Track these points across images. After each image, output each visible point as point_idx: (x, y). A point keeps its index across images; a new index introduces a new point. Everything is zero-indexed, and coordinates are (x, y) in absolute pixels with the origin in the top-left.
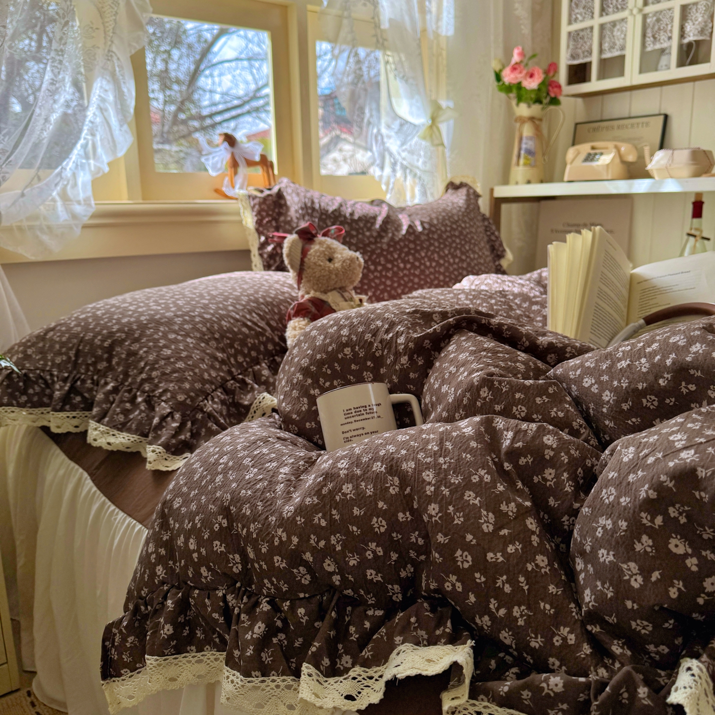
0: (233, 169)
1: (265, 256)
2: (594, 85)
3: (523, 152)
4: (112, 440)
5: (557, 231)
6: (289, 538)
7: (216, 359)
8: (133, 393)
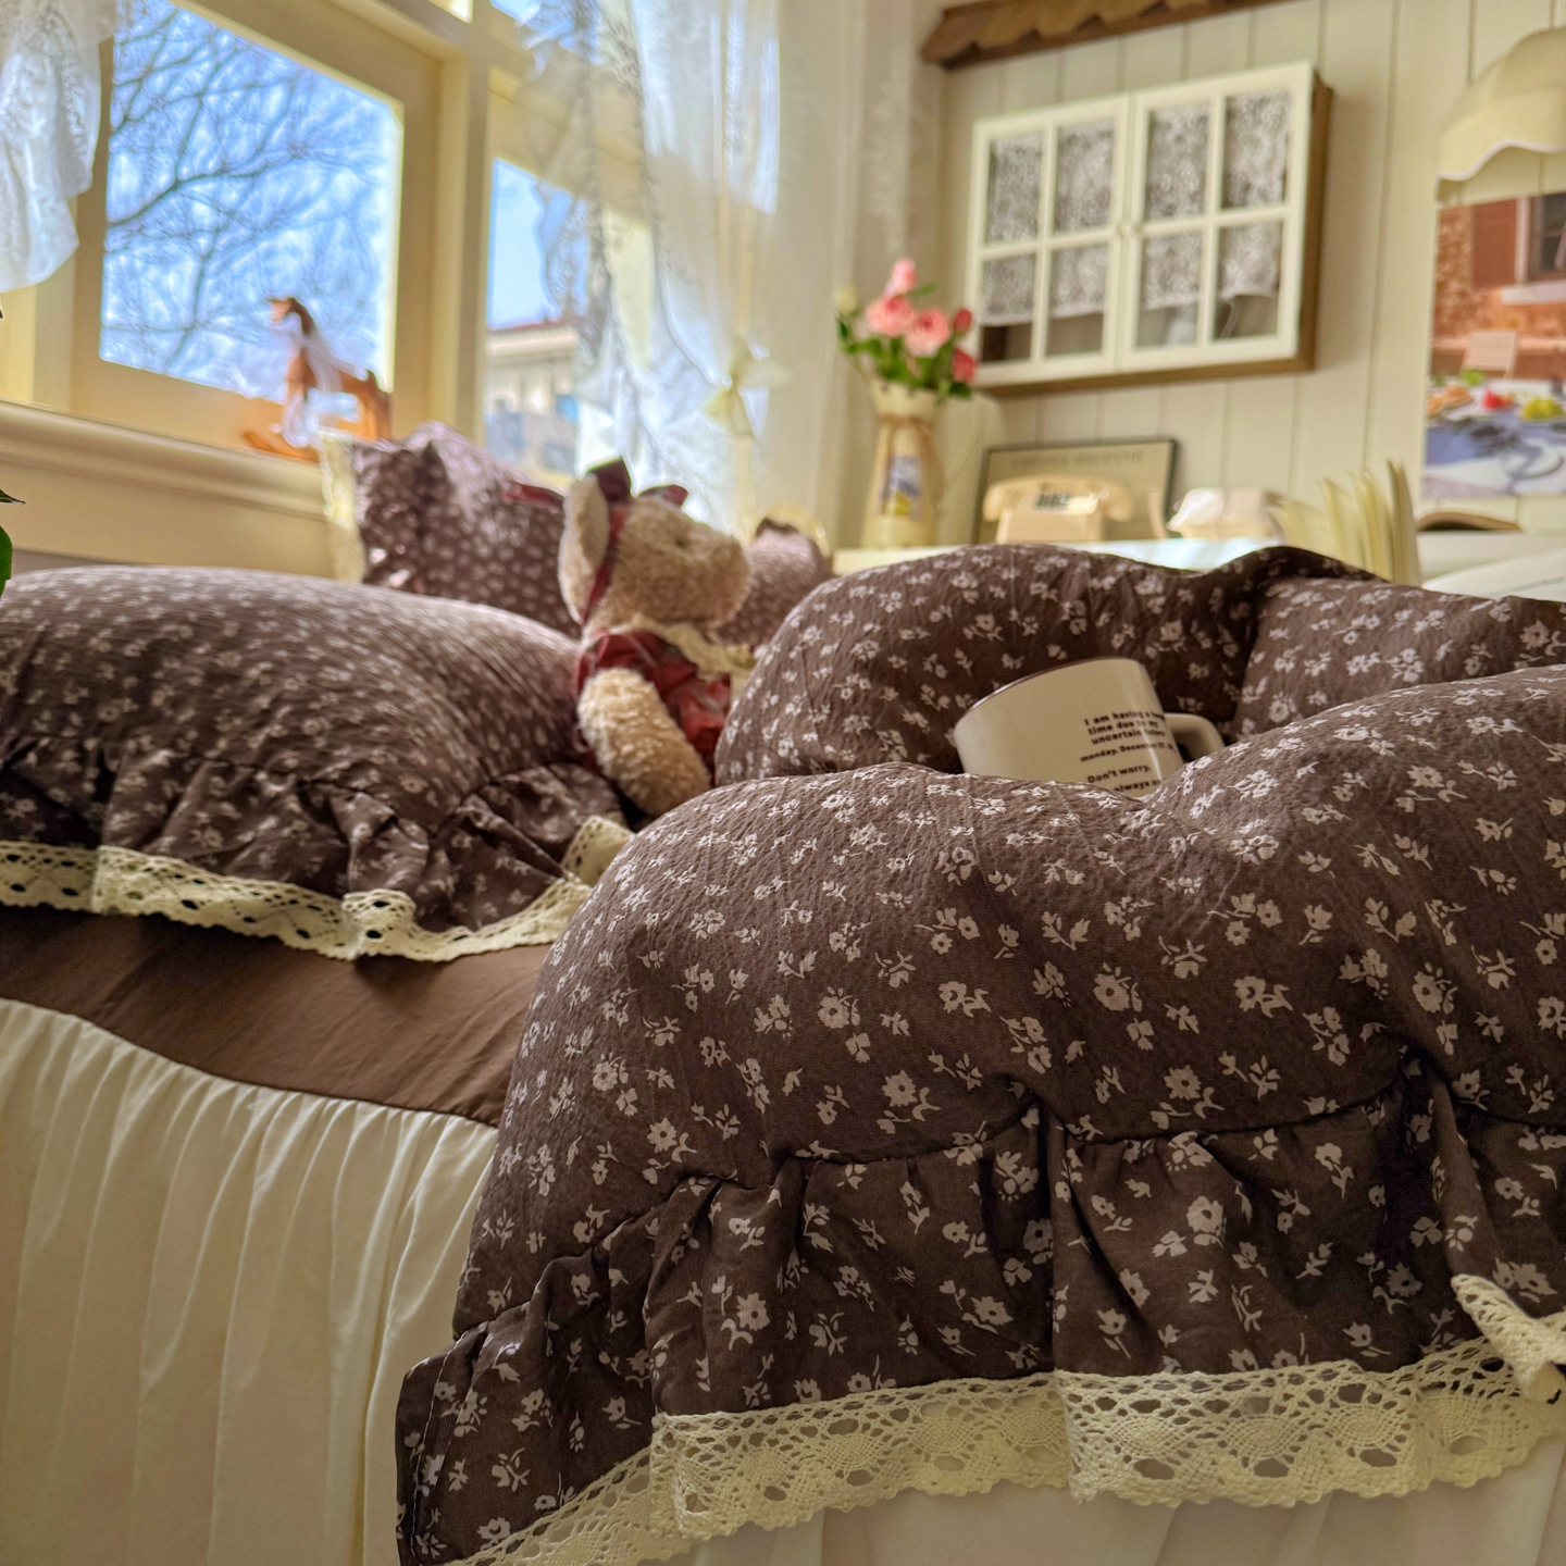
0: (300, 388)
2: (1038, 366)
3: (894, 488)
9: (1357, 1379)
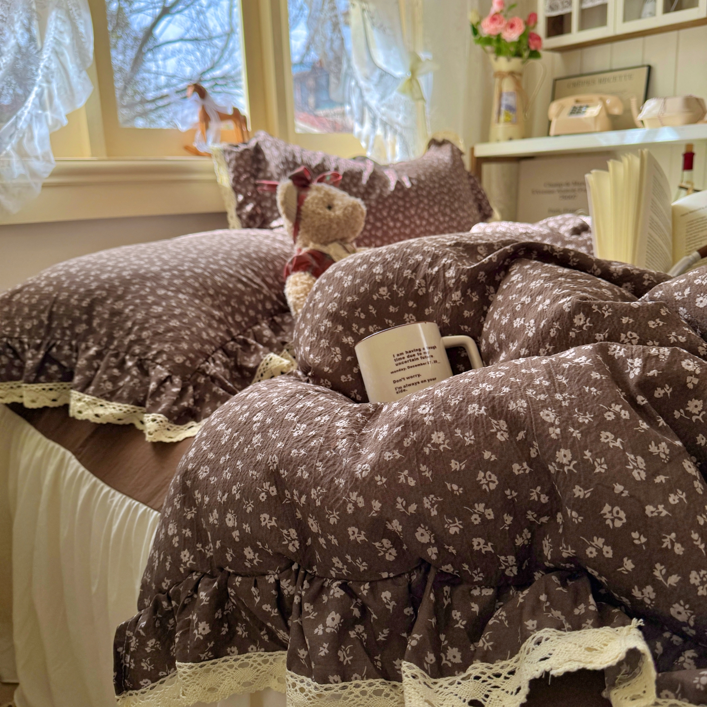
0: (204, 124)
1: (244, 217)
2: (575, 36)
3: (503, 109)
4: (100, 411)
5: (538, 192)
6: (368, 501)
7: (213, 317)
8: (120, 358)
9: (381, 687)
